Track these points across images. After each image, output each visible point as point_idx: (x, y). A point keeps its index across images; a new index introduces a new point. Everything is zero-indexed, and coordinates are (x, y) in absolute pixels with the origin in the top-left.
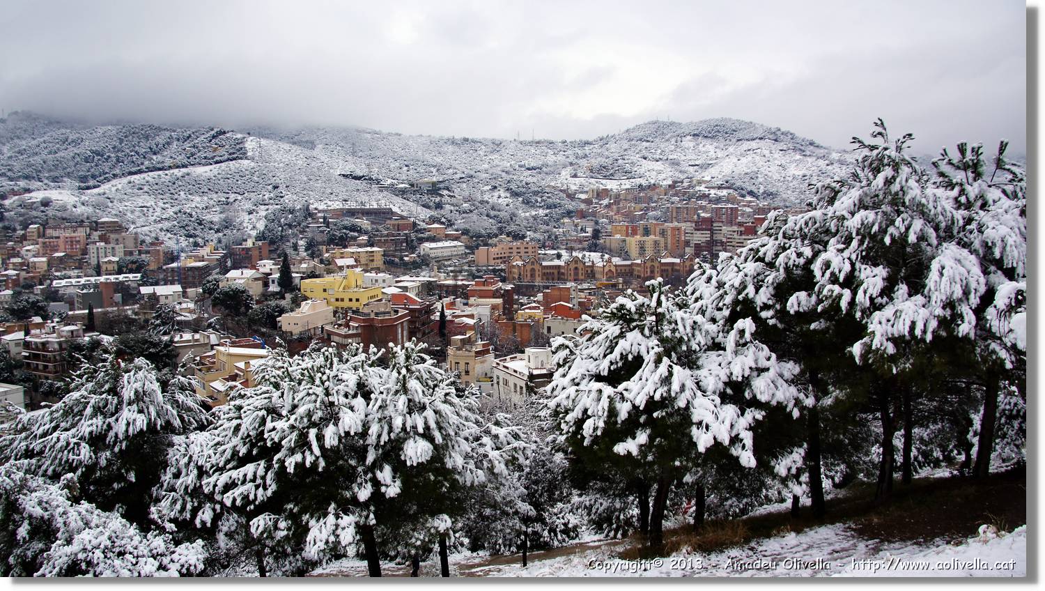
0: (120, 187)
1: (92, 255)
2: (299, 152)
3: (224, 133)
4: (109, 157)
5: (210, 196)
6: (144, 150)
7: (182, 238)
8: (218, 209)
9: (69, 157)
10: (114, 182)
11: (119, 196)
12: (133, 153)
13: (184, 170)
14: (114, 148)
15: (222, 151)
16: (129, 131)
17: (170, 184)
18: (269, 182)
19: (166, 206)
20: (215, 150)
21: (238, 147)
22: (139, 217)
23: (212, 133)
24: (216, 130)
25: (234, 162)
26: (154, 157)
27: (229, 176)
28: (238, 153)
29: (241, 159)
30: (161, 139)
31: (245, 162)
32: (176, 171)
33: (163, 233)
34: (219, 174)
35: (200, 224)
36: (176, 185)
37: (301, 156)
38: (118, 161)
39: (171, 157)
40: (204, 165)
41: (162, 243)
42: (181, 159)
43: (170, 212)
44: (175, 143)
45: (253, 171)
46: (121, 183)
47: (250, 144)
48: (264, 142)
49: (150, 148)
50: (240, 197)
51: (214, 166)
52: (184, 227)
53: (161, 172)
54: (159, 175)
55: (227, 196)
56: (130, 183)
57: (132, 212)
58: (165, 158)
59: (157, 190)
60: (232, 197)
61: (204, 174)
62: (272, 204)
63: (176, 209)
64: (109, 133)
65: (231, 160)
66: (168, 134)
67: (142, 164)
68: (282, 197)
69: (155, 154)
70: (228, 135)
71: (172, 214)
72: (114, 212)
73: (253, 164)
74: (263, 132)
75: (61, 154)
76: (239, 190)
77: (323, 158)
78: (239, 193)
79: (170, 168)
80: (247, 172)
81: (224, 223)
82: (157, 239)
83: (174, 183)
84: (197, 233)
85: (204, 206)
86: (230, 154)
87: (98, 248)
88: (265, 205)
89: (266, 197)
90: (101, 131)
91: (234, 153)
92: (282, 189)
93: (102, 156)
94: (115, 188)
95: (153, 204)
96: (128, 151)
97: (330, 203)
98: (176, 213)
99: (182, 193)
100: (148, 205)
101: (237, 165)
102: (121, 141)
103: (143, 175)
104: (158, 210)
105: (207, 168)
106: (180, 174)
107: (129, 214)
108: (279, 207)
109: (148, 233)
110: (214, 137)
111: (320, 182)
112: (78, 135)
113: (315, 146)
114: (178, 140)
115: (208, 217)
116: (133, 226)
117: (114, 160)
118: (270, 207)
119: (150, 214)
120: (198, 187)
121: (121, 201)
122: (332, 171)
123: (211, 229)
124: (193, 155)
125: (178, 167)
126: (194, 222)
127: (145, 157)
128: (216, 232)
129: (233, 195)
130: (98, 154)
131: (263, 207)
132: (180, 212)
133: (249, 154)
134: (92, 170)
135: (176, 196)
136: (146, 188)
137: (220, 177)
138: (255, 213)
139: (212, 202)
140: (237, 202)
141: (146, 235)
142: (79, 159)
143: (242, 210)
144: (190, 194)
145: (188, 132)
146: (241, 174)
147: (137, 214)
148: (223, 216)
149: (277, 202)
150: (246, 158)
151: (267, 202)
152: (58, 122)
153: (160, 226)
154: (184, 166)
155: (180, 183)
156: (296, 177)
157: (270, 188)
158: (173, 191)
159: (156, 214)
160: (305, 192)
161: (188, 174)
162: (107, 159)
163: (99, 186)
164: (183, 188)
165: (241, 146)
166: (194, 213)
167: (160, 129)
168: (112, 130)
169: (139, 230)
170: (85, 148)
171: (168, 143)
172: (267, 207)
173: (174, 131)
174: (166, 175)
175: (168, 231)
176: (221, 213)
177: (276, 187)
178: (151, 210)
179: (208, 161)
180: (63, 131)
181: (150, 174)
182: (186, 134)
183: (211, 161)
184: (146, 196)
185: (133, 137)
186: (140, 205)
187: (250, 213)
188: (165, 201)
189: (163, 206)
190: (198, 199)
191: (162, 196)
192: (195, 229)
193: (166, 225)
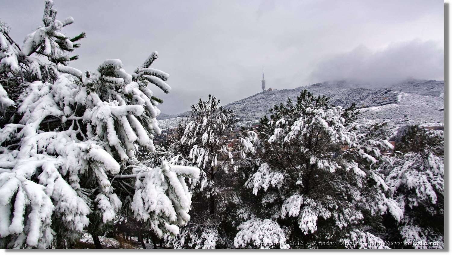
2: (424, 99)
4: (343, 102)
5: (376, 120)
6: (358, 99)
13: (367, 109)
14: (346, 98)
15: (387, 99)
16: (352, 91)
18: (403, 114)
23: (386, 91)
24: (388, 89)
27: (386, 111)
28: (393, 100)
30: (365, 94)
31: (394, 105)
34: (382, 110)
39: (367, 102)
40: (376, 106)
42: (370, 103)
44: (371, 95)
45: (397, 109)
47: (400, 96)
51: (381, 106)
61: (375, 110)
64: (345, 92)
65: (389, 104)
66: (368, 91)
68: (408, 121)
69: (362, 100)
70: (391, 92)
73: (398, 106)
77: (435, 101)
78: (389, 119)
79: (361, 107)
86: (390, 101)
89: (401, 121)
92: (408, 117)
96: (351, 99)
97: (430, 124)
99: (364, 118)
102: (349, 95)
108: (405, 125)
111: (427, 113)
120: (372, 116)
124: (375, 101)
125: (365, 107)
127: (357, 102)
129: (387, 119)
131: (398, 125)
133: (398, 101)
135: (361, 120)
144: (368, 119)
145: (377, 91)
146: (392, 110)
150: (396, 103)
155: (364, 114)
156: (416, 112)
160: (419, 119)
165: (396, 97)
167: (365, 90)
170: (334, 99)
171: (368, 96)
179: (379, 104)
180: (330, 91)
185: (354, 93)
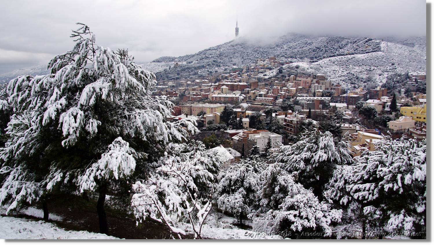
0: (326, 62)
1: (313, 88)
2: (406, 48)
3: (371, 40)
4: (322, 50)
5: (363, 67)
6: (336, 47)
7: (349, 84)
8: (366, 73)
9: (307, 50)
10: (324, 60)
11: (325, 65)
12: (332, 48)
13: (352, 56)
14: (324, 46)
15: (370, 48)
16: (331, 39)
17: (346, 61)
18: (390, 62)
19: (344, 70)
20: (367, 47)
21: (377, 46)
22: (332, 74)
23: (366, 40)
24: (368, 39)
25: (375, 52)
26: (340, 50)
27: (372, 59)
28: (377, 49)
29: (378, 51)
30: (344, 43)
31: (380, 53)
32: (349, 56)
33: (342, 82)
34: (367, 58)
35: (357, 79)
36: (348, 62)
37: (407, 50)
38: (326, 51)
39: (347, 50)
40: (361, 54)
41: (341, 86)
42: (352, 51)
43: (345, 73)
44: (350, 44)
45: (383, 57)
46: (326, 60)
47: (383, 45)
48: (389, 44)
49: (339, 46)
50: (376, 68)
51: (366, 54)
52: (350, 80)
53: (343, 56)
54: (342, 58)
55: (370, 67)
56: (330, 60)
57: (330, 72)
58: (345, 50)
59: (340, 64)
60: (372, 68)
61: (361, 58)
62: (391, 72)
63: (348, 72)
64: (323, 40)
65: (374, 52)
66: (347, 40)
67: (335, 53)
68: (396, 69)
69: (341, 48)
70: (373, 41)
71: (346, 74)
72: (322, 72)
73: (383, 54)
74: (389, 39)
75: (304, 48)
76: (376, 65)
77: (418, 51)
79: (347, 54)
80: (380, 57)
81: (368, 79)
82: (339, 84)
83: (348, 61)
84: (356, 82)
85: (360, 71)
86: (373, 49)
87: (315, 86)
88: (387, 72)
89: (388, 69)
90: (320, 39)
91: (375, 49)
92: (396, 65)
93: (320, 49)
94: (324, 62)
95: (338, 69)
96: (330, 47)
97: (419, 72)
98: (348, 74)
99: (351, 65)
100: (336, 70)
101: (376, 54)
102: (328, 43)
103: (335, 57)
104: (340, 72)
105: (363, 55)
106: (350, 57)
107: (328, 73)
108: (394, 73)
109: (335, 81)
110: (366, 42)
111: (415, 62)
112: (311, 41)
113: (415, 46)
114: (351, 43)
115: (361, 76)
116: (329, 78)
117: (324, 51)
118: (390, 73)
119: (337, 73)
120: (358, 63)
121: (325, 67)
122: (422, 57)
123: (362, 81)
124: (357, 49)
125: (350, 54)
126: (355, 78)
127: (336, 50)
128: (364, 83)
129: (373, 67)
130: (318, 49)
131: (386, 73)
132: (349, 73)
133: (382, 49)
134: (316, 55)
135: (348, 67)
136: (336, 63)
137: (368, 59)
138: (382, 76)
139: (363, 70)
140: (375, 70)
141: (334, 82)
142: (311, 50)
143: (377, 74)
144: (354, 66)
145: (356, 40)
146: (377, 58)
147: (331, 73)
148: (367, 76)
149: (393, 71)
150: (380, 51)
151: (388, 71)
152: (304, 36)
153: (340, 78)
154: (353, 54)
155: (350, 61)
156: (404, 60)
157: (390, 64)
158: (347, 64)
159: (339, 73)
160: (407, 67)
161: (354, 57)
162: (321, 51)
163: (318, 61)
164: (352, 63)
165: (378, 45)
166: (355, 74)
167: (343, 38)
168: (324, 39)
169: (332, 80)
170: (313, 46)
171: (347, 44)
172: (388, 73)
173: (350, 39)
174: (345, 57)
175: (343, 81)
176: (367, 74)
177: (393, 64)
178: (337, 72)
179: (363, 52)
180: (306, 39)
181: (338, 57)
182: (354, 41)
183: (364, 52)
184: (336, 66)
185: (333, 42)
186: (333, 69)
187: (380, 75)
188: (344, 68)
189: (342, 70)
190: (357, 68)
191: (342, 66)
192: (355, 81)
193: (343, 78)
